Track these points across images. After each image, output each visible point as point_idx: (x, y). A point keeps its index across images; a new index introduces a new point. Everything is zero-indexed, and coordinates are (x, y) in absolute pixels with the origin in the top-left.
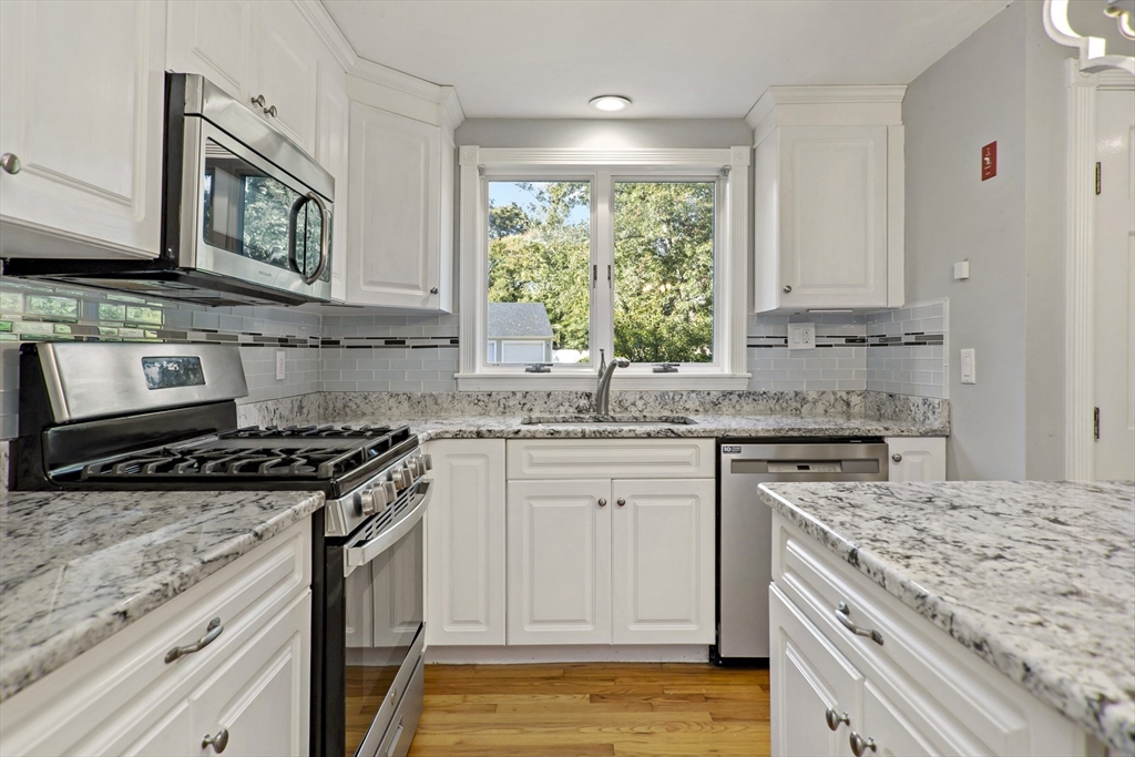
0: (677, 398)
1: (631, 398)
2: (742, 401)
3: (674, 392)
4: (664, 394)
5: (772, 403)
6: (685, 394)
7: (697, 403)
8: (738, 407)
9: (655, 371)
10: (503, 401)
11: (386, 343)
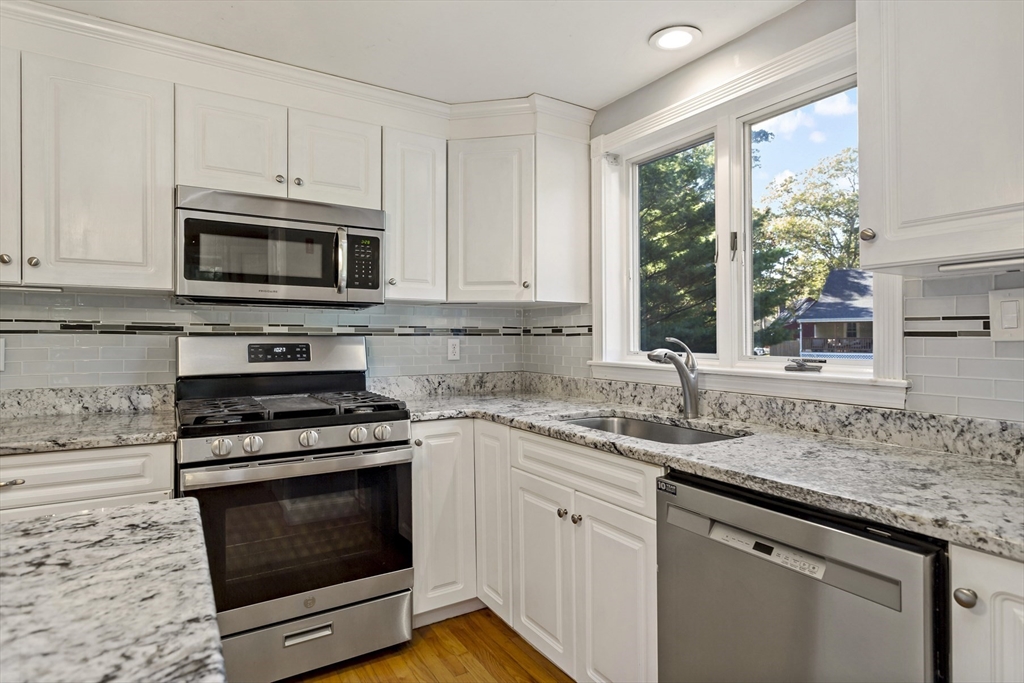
0: (788, 408)
1: (731, 401)
2: (890, 425)
3: (785, 400)
4: (771, 400)
5: (948, 437)
6: (798, 403)
7: (816, 419)
8: (882, 434)
9: (788, 369)
10: (619, 391)
11: (553, 331)
